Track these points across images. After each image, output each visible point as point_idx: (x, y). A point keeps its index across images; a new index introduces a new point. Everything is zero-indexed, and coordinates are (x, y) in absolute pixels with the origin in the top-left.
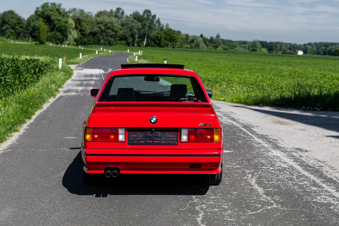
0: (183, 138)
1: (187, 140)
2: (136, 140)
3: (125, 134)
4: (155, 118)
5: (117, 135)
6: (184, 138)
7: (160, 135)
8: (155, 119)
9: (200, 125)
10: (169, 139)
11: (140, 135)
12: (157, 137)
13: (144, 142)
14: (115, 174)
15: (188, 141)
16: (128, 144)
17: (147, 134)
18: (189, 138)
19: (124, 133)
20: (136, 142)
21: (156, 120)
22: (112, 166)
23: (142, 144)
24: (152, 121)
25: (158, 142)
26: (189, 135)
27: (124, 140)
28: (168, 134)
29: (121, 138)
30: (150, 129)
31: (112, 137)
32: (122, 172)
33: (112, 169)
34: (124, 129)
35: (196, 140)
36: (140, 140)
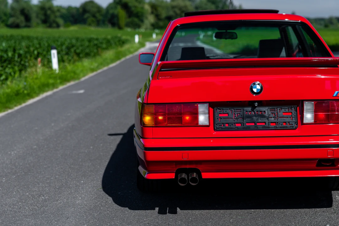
0: (306, 118)
1: (312, 121)
2: (226, 123)
3: (209, 113)
4: (259, 84)
5: (195, 115)
6: (309, 117)
7: (266, 112)
8: (259, 87)
9: (335, 95)
10: (281, 120)
11: (232, 115)
12: (263, 116)
13: (239, 126)
14: (194, 180)
15: (315, 121)
16: (214, 129)
17: (245, 111)
18: (316, 117)
19: (207, 111)
20: (227, 126)
21: (262, 87)
22: (188, 167)
23: (238, 129)
24: (255, 90)
25: (264, 124)
26: (316, 111)
27: (207, 123)
28: (281, 112)
29: (203, 119)
30: (251, 104)
31: (187, 118)
32: (205, 175)
33: (188, 171)
34: (208, 104)
35: (329, 121)
36: (234, 122)
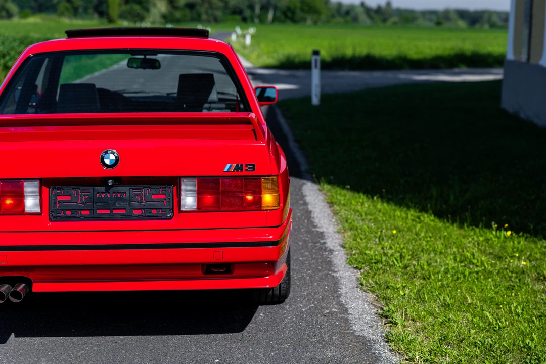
0: (185, 202)
1: (195, 208)
2: (67, 210)
3: (41, 194)
4: (113, 153)
5: (20, 197)
6: (189, 201)
7: (128, 193)
8: (112, 157)
9: (226, 170)
10: (150, 205)
11: (78, 196)
12: (121, 200)
13: (87, 213)
15: (198, 208)
16: (50, 219)
17: (95, 193)
18: (199, 201)
19: (38, 193)
20: (68, 213)
22: (15, 274)
23: (85, 219)
24: (107, 162)
25: (124, 212)
26: (200, 194)
27: (37, 209)
28: (147, 192)
29: (31, 204)
30: (103, 181)
31: (9, 202)
32: (37, 288)
33: (13, 281)
34: (37, 183)
35: (218, 207)
36: (79, 208)
